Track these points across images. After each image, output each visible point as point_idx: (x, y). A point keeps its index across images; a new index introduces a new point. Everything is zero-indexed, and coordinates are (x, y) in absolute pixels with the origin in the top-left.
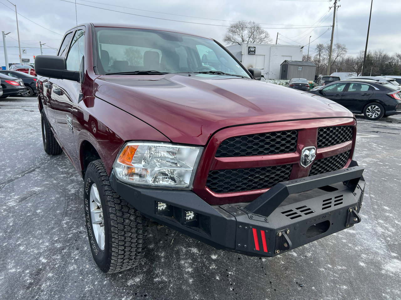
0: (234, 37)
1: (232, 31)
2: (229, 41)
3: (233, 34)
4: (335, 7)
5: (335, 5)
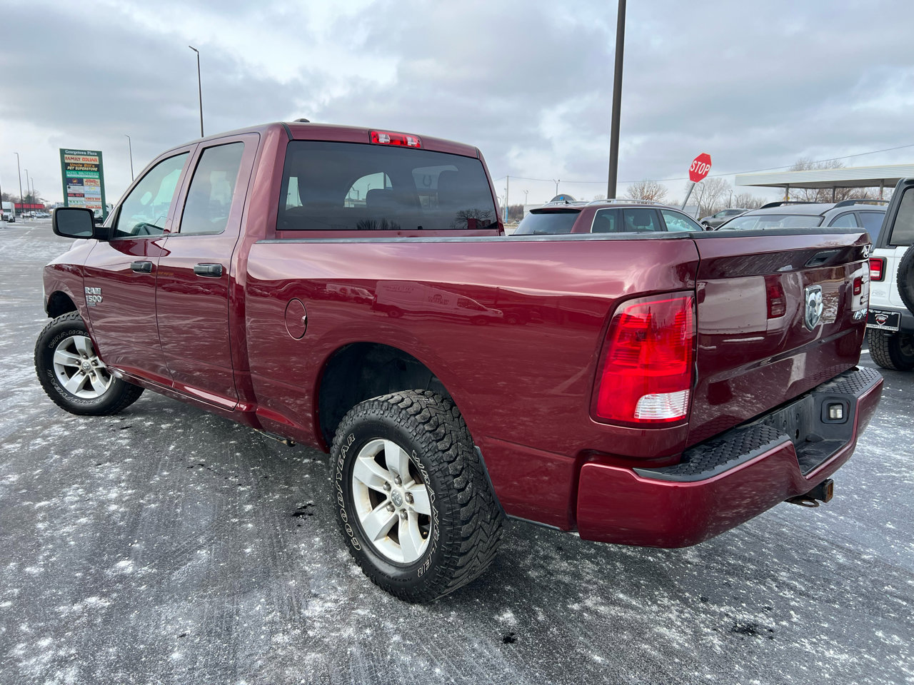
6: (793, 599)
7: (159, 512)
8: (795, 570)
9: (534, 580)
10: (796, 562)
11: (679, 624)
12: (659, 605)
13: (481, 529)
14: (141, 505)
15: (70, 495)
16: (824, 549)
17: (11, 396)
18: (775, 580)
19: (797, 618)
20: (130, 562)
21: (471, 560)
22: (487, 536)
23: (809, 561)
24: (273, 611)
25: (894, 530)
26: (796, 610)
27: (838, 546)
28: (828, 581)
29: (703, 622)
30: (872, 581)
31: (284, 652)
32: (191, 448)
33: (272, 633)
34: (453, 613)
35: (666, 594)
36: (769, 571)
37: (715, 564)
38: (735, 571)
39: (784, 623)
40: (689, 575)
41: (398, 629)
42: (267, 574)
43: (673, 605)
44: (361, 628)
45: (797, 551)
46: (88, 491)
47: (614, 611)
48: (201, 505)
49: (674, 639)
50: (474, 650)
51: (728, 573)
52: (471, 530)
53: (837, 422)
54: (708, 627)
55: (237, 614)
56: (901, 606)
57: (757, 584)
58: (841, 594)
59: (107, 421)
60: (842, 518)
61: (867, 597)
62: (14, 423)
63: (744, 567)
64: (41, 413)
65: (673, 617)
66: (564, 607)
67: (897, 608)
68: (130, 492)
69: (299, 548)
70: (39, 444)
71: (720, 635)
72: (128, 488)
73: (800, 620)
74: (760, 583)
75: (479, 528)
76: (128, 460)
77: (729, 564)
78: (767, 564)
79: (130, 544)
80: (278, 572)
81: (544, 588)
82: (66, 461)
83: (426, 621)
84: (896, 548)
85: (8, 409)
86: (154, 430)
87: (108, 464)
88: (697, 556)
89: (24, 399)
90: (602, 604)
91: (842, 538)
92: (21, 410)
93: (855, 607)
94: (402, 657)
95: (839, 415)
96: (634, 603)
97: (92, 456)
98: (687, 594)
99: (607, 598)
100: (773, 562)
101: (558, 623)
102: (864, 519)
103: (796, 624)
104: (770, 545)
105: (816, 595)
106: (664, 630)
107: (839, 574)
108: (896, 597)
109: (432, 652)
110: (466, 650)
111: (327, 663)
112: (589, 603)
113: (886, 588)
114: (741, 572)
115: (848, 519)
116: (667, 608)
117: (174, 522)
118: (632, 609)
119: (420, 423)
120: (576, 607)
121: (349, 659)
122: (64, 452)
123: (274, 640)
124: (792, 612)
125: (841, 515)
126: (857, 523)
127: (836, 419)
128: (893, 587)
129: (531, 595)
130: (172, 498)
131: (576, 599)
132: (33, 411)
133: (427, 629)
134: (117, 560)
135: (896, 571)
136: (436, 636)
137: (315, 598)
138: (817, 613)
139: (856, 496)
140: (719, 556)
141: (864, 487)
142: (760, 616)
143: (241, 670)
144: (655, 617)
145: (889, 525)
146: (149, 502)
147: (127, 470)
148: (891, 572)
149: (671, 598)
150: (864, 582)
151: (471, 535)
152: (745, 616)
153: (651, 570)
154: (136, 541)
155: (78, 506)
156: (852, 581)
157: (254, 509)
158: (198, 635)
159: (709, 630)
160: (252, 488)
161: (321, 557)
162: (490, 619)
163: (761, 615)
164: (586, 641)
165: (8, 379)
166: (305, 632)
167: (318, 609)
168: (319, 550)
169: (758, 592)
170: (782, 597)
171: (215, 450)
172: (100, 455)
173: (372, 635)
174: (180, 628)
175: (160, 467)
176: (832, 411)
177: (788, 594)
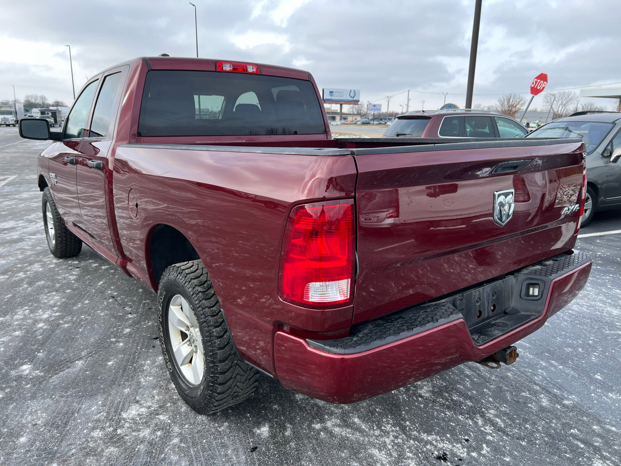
6: (490, 434)
7: (68, 330)
8: (503, 409)
9: (298, 402)
10: (506, 402)
11: (390, 447)
12: (382, 430)
13: (237, 366)
14: (59, 325)
15: (19, 315)
16: (535, 393)
17: (21, 242)
18: (483, 416)
19: (487, 451)
20: (30, 366)
21: (230, 388)
22: (244, 371)
23: (518, 402)
24: (102, 412)
25: (600, 380)
26: (488, 443)
27: (547, 391)
28: (526, 421)
29: (409, 448)
30: (563, 424)
31: (94, 444)
32: (113, 284)
33: (94, 428)
34: (226, 424)
35: (391, 422)
36: (482, 409)
37: (441, 399)
38: (455, 407)
39: (474, 454)
40: (417, 406)
41: (181, 434)
42: (113, 382)
43: (393, 431)
44: (156, 430)
45: (511, 393)
46: (32, 312)
47: (345, 432)
48: (97, 327)
49: (381, 460)
50: (226, 455)
51: (448, 408)
52: (228, 367)
53: (533, 298)
54: (411, 452)
55: (78, 412)
56: (578, 447)
57: (467, 418)
58: (532, 433)
59: (70, 262)
60: (561, 367)
61: (553, 438)
62: (13, 260)
63: (463, 403)
64: (33, 254)
65: (387, 441)
66: (309, 426)
67: (574, 449)
68: (57, 314)
69: (145, 364)
70: (19, 276)
71: (418, 460)
72: (57, 311)
73: (488, 453)
74: (470, 418)
75: (236, 365)
76: (68, 291)
77: (452, 400)
78: (482, 402)
79: (36, 353)
80: (122, 381)
81: (301, 409)
82: (30, 289)
83: (204, 429)
84: (596, 396)
85: (15, 251)
86: (97, 269)
87: (54, 293)
88: (430, 391)
89: (28, 244)
90: (339, 426)
91: (554, 385)
92: (22, 252)
93: (539, 445)
94: (172, 457)
95: (536, 293)
96: (363, 427)
97: (47, 287)
98: (408, 423)
99: (345, 421)
100: (488, 401)
101: (298, 438)
102: (579, 369)
103: (484, 456)
104: (492, 387)
105: (511, 432)
106: (375, 452)
107: (538, 416)
108: (578, 439)
109: (195, 455)
110: (220, 455)
111: (118, 456)
112: (329, 424)
113: (572, 431)
114: (458, 408)
115: (566, 369)
116: (387, 433)
117: (73, 338)
118: (360, 432)
119: (196, 286)
120: (318, 426)
121: (135, 455)
122: (30, 284)
123: (92, 434)
124: (484, 445)
125: (562, 365)
126: (572, 372)
127: (533, 296)
128: (579, 430)
129: (289, 414)
130: (82, 320)
131: (321, 420)
132: (29, 253)
133: (202, 435)
134: (22, 364)
135: (587, 417)
136: (204, 441)
137: (136, 404)
138: (505, 448)
139: (580, 350)
140: (447, 392)
141: (591, 342)
142: (457, 446)
143: (58, 455)
144: (374, 440)
145: (598, 377)
146: (65, 323)
147: (64, 298)
148: (583, 417)
149: (394, 426)
150: (556, 424)
151: (227, 371)
152: (445, 445)
153: (389, 400)
154: (41, 351)
155: (19, 322)
156: (546, 422)
157: (130, 332)
158: (45, 425)
159: (411, 455)
160: (137, 316)
161: (156, 372)
162: (250, 431)
163: (459, 445)
164: (313, 456)
165: (25, 230)
166: (115, 430)
167: (134, 412)
168: (157, 367)
169: (464, 425)
170: (482, 431)
171: (127, 287)
172: (53, 286)
173: (160, 437)
174: (35, 419)
175: (86, 297)
176: (531, 289)
177: (488, 429)
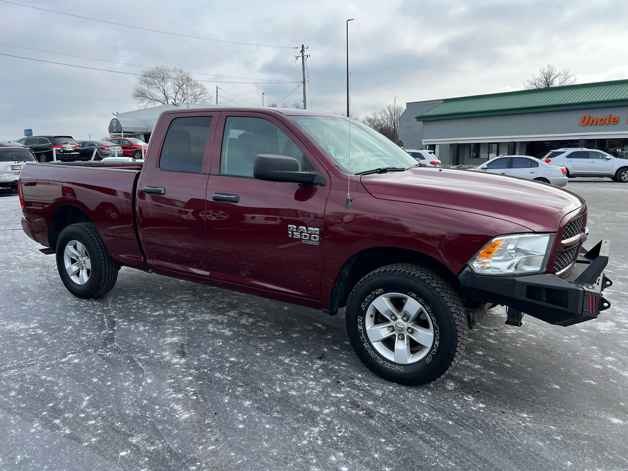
0: (151, 90)
1: (146, 82)
2: (143, 98)
3: (148, 87)
4: (303, 57)
5: (303, 54)
